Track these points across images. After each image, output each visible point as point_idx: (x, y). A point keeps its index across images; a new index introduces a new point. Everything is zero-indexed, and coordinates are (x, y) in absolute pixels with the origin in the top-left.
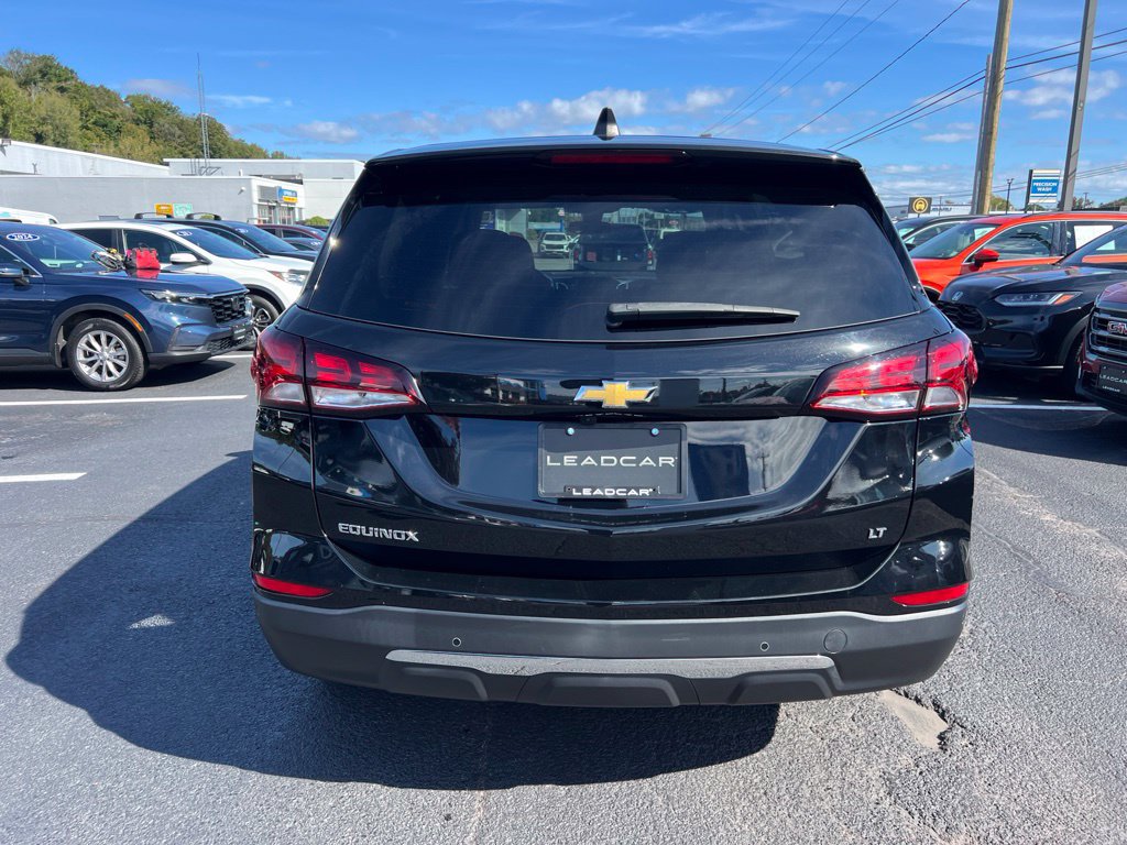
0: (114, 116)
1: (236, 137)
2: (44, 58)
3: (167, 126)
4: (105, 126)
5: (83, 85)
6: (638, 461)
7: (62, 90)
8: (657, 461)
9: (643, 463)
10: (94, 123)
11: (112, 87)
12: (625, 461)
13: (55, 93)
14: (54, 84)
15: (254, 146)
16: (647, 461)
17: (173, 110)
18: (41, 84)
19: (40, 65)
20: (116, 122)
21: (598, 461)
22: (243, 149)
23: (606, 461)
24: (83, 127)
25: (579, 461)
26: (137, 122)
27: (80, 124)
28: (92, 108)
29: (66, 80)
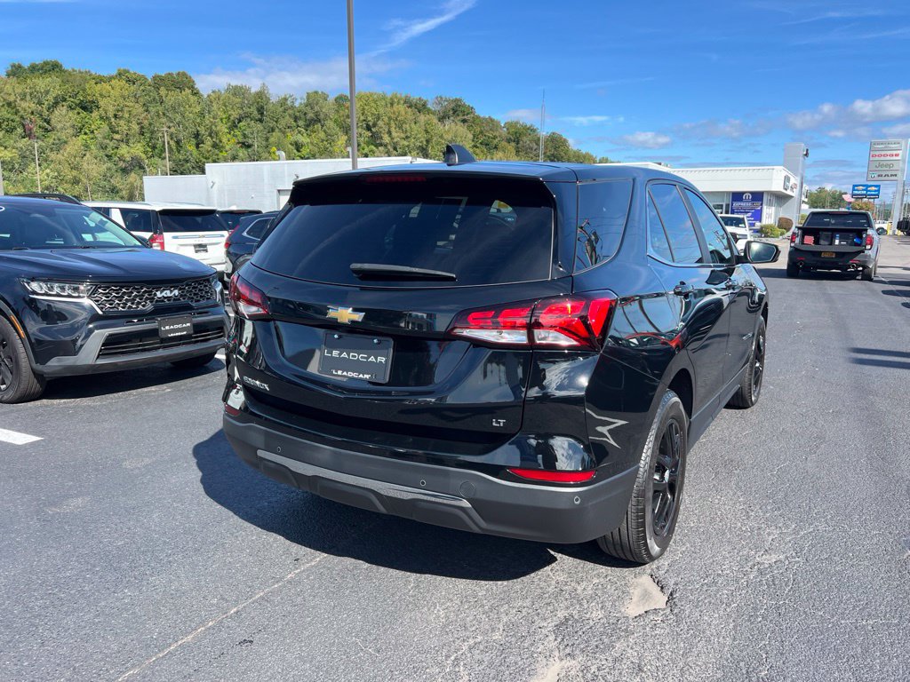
0: (495, 138)
1: (575, 149)
2: (456, 100)
3: (528, 142)
4: (487, 145)
5: (478, 117)
6: (367, 358)
7: (464, 121)
8: (376, 359)
9: (370, 359)
10: (481, 143)
11: (495, 117)
12: (362, 357)
13: (460, 124)
14: (461, 117)
15: (587, 154)
16: (372, 359)
17: (534, 130)
18: (452, 118)
19: (453, 105)
20: (495, 141)
21: (349, 355)
22: (579, 157)
23: (353, 356)
24: (475, 146)
25: (340, 354)
26: (509, 141)
27: (473, 144)
28: (481, 132)
29: (467, 114)
